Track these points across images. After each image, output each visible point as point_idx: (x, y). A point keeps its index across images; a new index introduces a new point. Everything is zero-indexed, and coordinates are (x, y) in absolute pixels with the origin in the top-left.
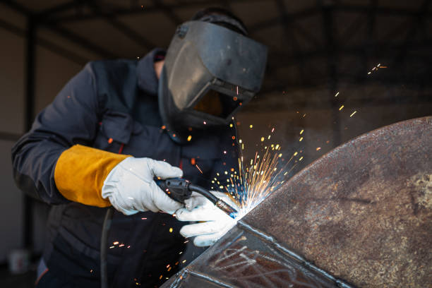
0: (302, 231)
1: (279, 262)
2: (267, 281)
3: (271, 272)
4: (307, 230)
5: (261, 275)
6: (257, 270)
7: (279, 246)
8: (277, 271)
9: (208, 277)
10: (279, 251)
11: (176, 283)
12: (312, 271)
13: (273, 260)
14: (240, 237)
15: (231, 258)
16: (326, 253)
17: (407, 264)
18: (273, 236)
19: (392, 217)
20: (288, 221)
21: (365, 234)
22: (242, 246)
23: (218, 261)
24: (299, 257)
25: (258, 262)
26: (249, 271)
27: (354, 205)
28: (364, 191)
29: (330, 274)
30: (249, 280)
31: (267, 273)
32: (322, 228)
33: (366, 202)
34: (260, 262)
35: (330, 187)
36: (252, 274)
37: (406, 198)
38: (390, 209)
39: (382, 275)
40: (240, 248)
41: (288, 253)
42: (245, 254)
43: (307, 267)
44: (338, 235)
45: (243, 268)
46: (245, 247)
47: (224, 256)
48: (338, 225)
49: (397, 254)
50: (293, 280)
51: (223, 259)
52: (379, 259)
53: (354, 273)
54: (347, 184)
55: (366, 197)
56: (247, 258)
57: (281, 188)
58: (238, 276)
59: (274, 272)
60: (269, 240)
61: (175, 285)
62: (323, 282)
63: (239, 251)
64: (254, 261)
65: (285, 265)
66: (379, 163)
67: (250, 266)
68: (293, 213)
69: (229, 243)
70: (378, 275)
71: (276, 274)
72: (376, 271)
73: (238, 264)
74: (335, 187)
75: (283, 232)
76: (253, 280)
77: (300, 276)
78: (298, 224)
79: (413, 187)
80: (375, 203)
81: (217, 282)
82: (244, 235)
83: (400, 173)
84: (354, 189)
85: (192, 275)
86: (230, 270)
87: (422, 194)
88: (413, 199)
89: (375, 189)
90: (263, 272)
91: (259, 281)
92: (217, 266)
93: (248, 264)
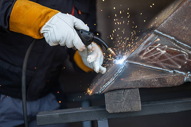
1: (179, 50)
3: (174, 56)
5: (169, 58)
6: (167, 56)
7: (178, 42)
8: (178, 55)
9: (139, 64)
10: (178, 44)
11: (121, 69)
13: (175, 49)
14: (156, 39)
15: (152, 51)
18: (174, 37)
20: (182, 28)
22: (158, 44)
23: (144, 54)
24: (189, 47)
25: (167, 52)
26: (163, 57)
30: (162, 62)
31: (172, 57)
34: (168, 51)
36: (164, 59)
40: (156, 45)
41: (183, 45)
42: (159, 48)
45: (159, 56)
46: (159, 44)
47: (148, 51)
50: (187, 59)
51: (148, 52)
56: (161, 50)
57: (177, 10)
58: (156, 61)
59: (176, 56)
60: (173, 39)
61: (120, 70)
63: (156, 47)
64: (165, 52)
65: (182, 51)
67: (163, 54)
68: (185, 23)
69: (150, 43)
71: (177, 57)
73: (156, 54)
75: (180, 34)
76: (165, 62)
77: (190, 57)
78: (187, 29)
81: (145, 65)
82: (158, 38)
85: (129, 63)
86: (151, 58)
90: (170, 57)
91: (168, 62)
92: (144, 56)
93: (162, 54)
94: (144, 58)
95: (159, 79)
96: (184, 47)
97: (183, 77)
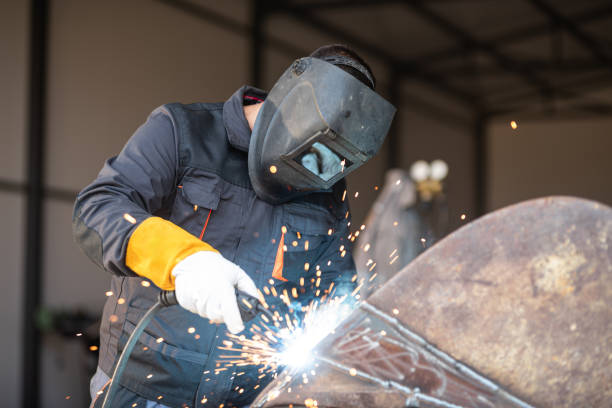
0: (425, 313)
1: (402, 345)
2: (389, 364)
3: (394, 356)
4: (430, 312)
5: (383, 358)
6: (380, 354)
7: (401, 328)
8: (400, 355)
10: (402, 334)
12: (434, 354)
13: (396, 342)
14: (363, 319)
15: (354, 341)
16: (448, 336)
17: (524, 348)
18: (396, 318)
19: (513, 300)
20: (412, 303)
21: (487, 317)
22: (366, 328)
23: (341, 344)
25: (382, 345)
26: (371, 354)
27: (476, 287)
28: (486, 273)
29: (452, 357)
30: (371, 363)
31: (390, 357)
32: (445, 310)
33: (488, 284)
34: (384, 345)
35: (454, 268)
36: (375, 357)
37: (527, 280)
38: (511, 291)
39: (501, 358)
40: (363, 330)
41: (410, 336)
42: (368, 336)
43: (429, 351)
44: (460, 317)
45: (366, 352)
46: (369, 329)
48: (461, 307)
49: (516, 337)
50: (415, 363)
51: (347, 341)
52: (499, 343)
53: (475, 357)
54: (470, 265)
55: (488, 279)
56: (370, 341)
58: (361, 360)
59: (397, 355)
60: (392, 322)
62: (444, 365)
63: (362, 333)
64: (377, 344)
65: (408, 348)
66: (502, 244)
67: (373, 350)
68: (417, 294)
69: (353, 325)
70: (497, 359)
71: (399, 358)
72: (495, 354)
73: (360, 347)
74: (458, 268)
75: (406, 314)
76: (375, 364)
77: (422, 360)
78: (421, 305)
79: (533, 269)
80: (496, 286)
81: (339, 366)
82: (367, 317)
83: (522, 254)
84: (477, 271)
86: (352, 353)
87: (542, 276)
88: (533, 281)
89: (499, 270)
90: (386, 355)
91: (381, 364)
92: (339, 349)
93: (371, 348)
94: (341, 352)
95: (363, 396)
96: (412, 341)
97: (404, 396)
